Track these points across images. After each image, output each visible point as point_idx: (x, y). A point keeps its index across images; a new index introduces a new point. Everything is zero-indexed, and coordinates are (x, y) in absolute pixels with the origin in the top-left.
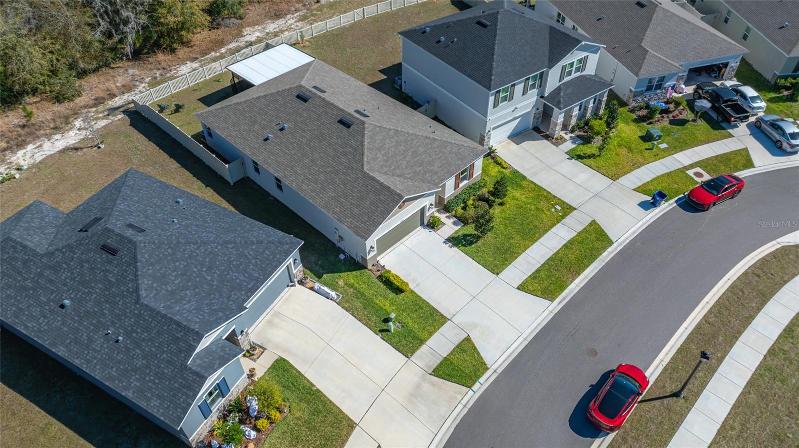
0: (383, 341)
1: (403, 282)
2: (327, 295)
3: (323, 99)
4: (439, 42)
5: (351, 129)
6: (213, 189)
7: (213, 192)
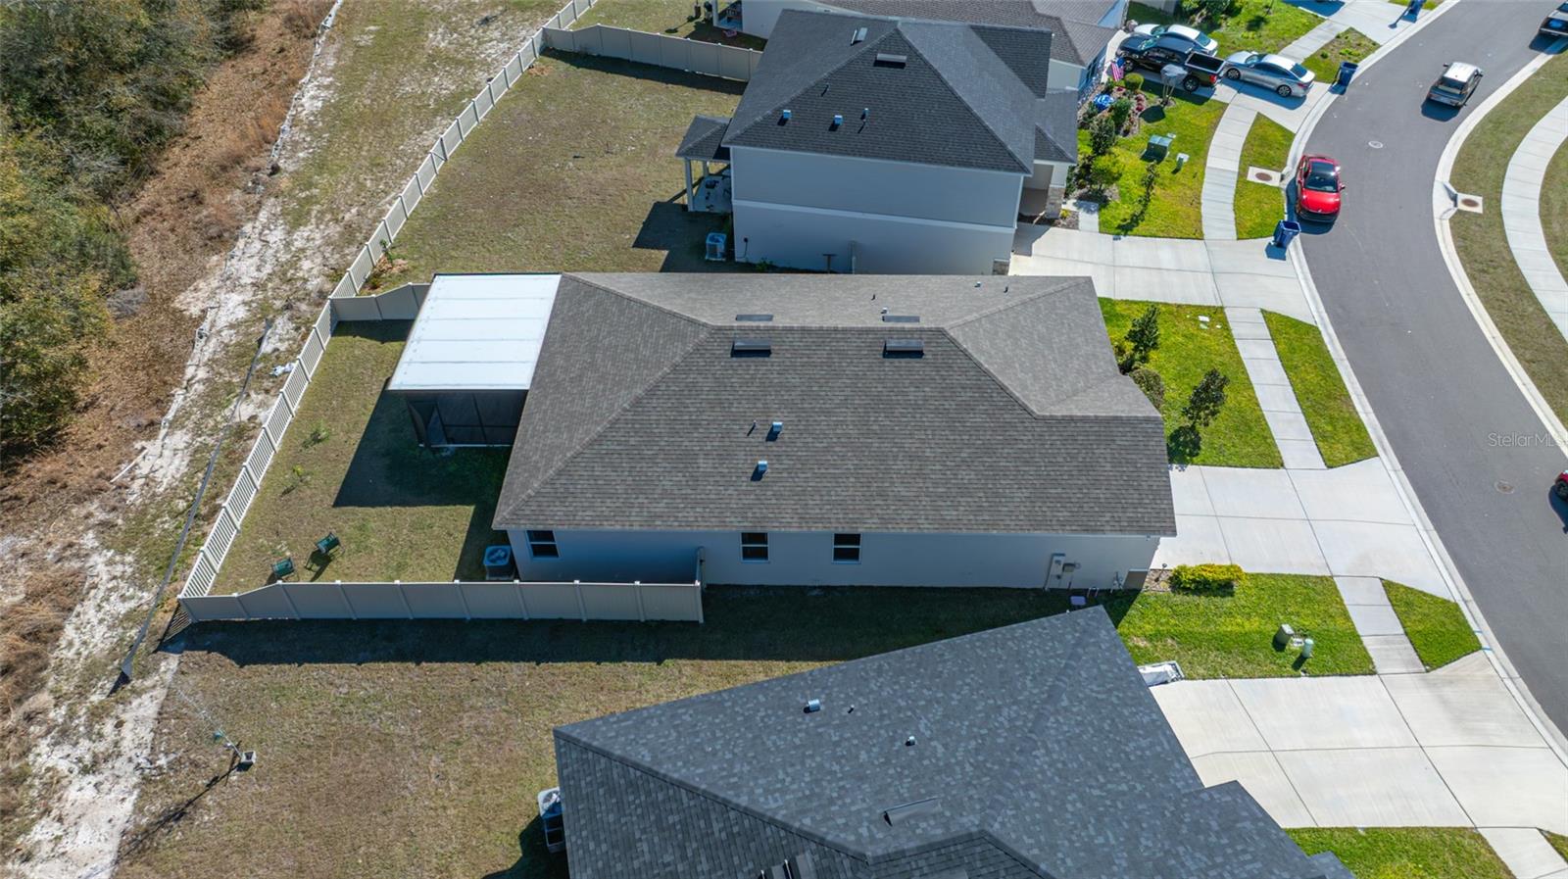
0: (1317, 679)
1: (1228, 569)
2: (1160, 680)
3: (804, 330)
4: (834, 127)
5: (928, 356)
6: (681, 658)
7: (688, 662)
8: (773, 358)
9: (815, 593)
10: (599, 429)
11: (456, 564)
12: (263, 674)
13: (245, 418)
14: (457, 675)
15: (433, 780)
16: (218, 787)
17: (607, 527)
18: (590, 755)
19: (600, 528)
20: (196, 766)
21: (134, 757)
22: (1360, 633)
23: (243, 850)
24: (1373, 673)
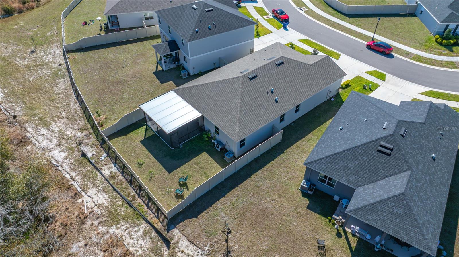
1: (348, 81)
3: (259, 68)
4: (210, 29)
5: (284, 63)
6: (287, 149)
7: (289, 149)
8: (258, 77)
9: (292, 124)
10: (239, 109)
11: (217, 164)
12: (205, 216)
13: (109, 174)
14: (248, 183)
15: (273, 202)
16: (229, 240)
17: (259, 128)
18: (318, 161)
19: (258, 129)
20: (217, 242)
21: (198, 254)
22: (372, 81)
23: (253, 245)
24: (380, 86)
